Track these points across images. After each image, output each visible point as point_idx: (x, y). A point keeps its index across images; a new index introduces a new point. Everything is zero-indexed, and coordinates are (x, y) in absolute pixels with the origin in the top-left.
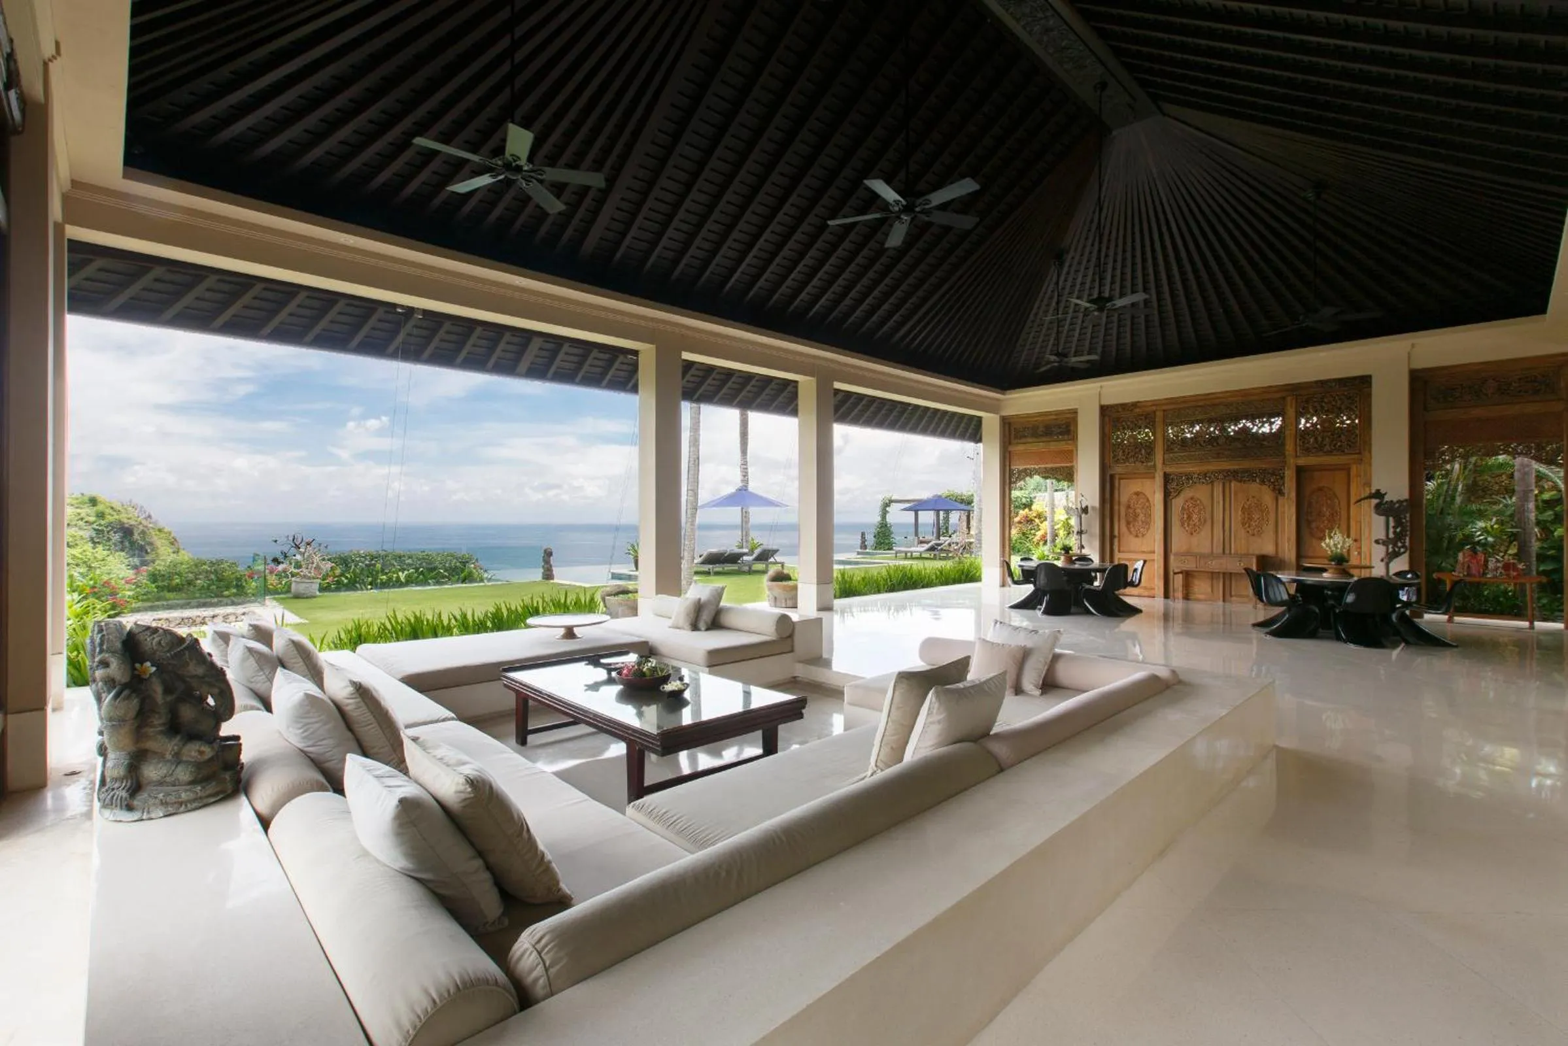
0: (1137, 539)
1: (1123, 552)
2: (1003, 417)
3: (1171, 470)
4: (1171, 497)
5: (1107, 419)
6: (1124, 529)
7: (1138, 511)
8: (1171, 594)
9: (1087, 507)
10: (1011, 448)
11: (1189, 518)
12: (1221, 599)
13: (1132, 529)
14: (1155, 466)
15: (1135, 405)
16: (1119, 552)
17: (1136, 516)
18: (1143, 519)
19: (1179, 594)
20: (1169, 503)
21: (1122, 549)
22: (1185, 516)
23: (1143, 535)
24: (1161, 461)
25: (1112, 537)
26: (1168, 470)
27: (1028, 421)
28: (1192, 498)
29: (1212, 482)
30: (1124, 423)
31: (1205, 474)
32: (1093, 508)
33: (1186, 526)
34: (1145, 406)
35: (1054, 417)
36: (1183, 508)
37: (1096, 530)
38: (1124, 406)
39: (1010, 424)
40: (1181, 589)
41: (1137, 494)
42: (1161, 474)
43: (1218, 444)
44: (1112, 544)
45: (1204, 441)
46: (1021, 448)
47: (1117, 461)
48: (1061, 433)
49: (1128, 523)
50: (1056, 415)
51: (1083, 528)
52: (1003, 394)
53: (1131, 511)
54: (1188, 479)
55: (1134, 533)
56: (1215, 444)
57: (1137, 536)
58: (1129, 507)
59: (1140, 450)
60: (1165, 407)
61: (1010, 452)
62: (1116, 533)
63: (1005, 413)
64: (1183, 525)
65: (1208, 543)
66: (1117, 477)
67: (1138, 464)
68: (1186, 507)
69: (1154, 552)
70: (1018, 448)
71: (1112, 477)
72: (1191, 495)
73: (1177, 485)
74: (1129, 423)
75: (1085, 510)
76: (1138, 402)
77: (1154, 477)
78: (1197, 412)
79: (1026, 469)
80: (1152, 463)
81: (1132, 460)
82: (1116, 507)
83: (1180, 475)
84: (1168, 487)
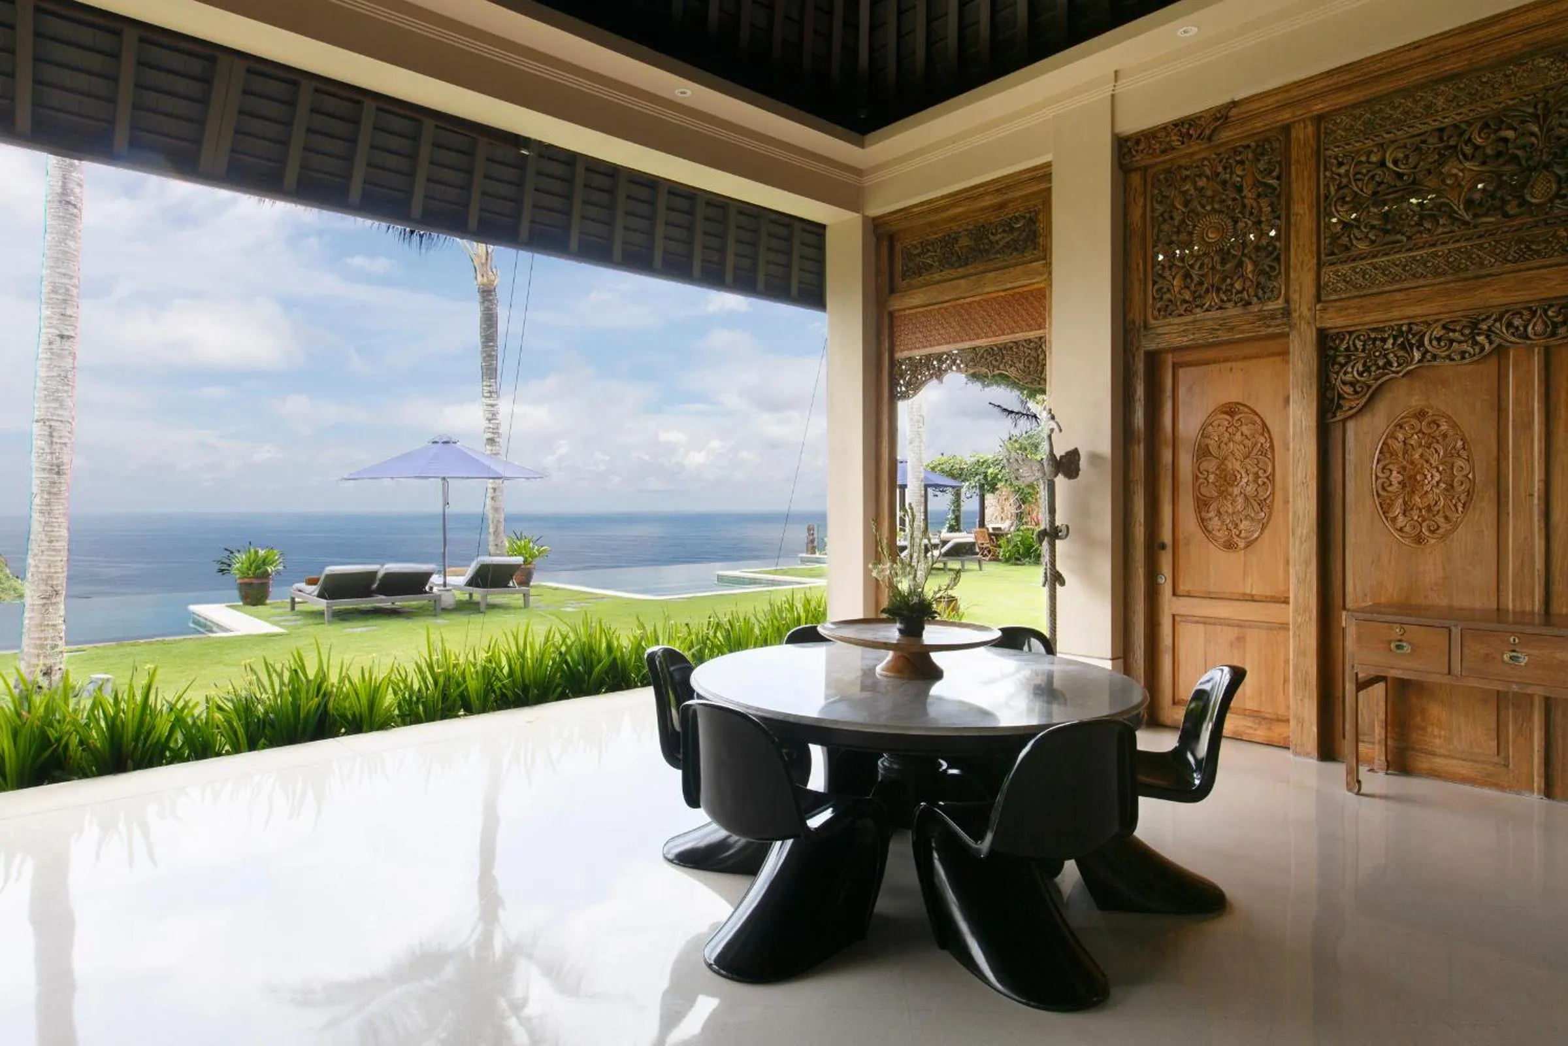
0: (1231, 555)
1: (1189, 595)
2: (874, 219)
3: (1340, 322)
4: (1340, 416)
5: (1136, 179)
6: (1189, 522)
7: (1233, 465)
8: (1347, 746)
9: (1074, 455)
10: (896, 304)
11: (1410, 483)
12: (1538, 781)
13: (1215, 523)
14: (1287, 312)
15: (1222, 116)
16: (1174, 594)
17: (1226, 479)
18: (1250, 490)
19: (1374, 748)
20: (1337, 434)
21: (1182, 588)
22: (1396, 477)
23: (1249, 544)
24: (1309, 291)
25: (1154, 546)
26: (1334, 321)
27: (931, 224)
28: (1421, 414)
29: (1500, 352)
30: (1188, 186)
31: (1474, 325)
32: (1095, 458)
33: (1397, 510)
34: (1251, 117)
35: (996, 200)
36: (1386, 450)
37: (1104, 527)
38: (1185, 127)
39: (892, 238)
40: (1379, 732)
41: (1230, 410)
42: (1311, 336)
43: (1523, 203)
44: (1152, 573)
45: (1469, 204)
46: (916, 299)
47: (1167, 311)
48: (1013, 247)
49: (1202, 504)
50: (998, 191)
51: (1058, 523)
52: (862, 145)
53: (1211, 465)
54: (1406, 347)
55: (1222, 535)
56: (1511, 209)
57: (1230, 546)
58: (1202, 452)
59: (1240, 264)
60: (1319, 107)
61: (891, 314)
62: (1166, 536)
63: (877, 209)
64: (1385, 508)
65: (1483, 575)
66: (1170, 359)
67: (1232, 311)
68: (1397, 446)
69: (1286, 601)
70: (912, 301)
71: (1153, 359)
72: (1416, 401)
73: (1367, 369)
74: (1202, 183)
75: (1068, 464)
76: (1234, 104)
77: (1284, 353)
78: (1440, 102)
79: (929, 357)
80: (1279, 303)
81: (1212, 299)
82: (1167, 456)
83: (1376, 336)
84: (1337, 380)
